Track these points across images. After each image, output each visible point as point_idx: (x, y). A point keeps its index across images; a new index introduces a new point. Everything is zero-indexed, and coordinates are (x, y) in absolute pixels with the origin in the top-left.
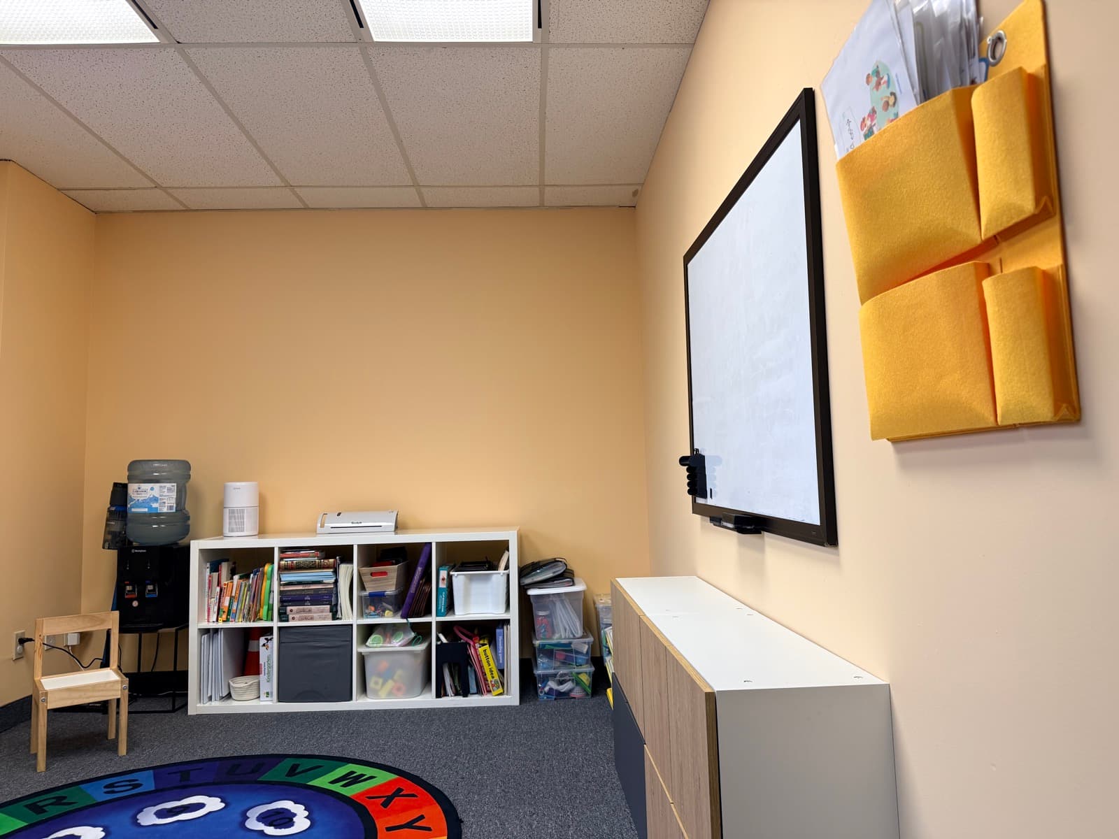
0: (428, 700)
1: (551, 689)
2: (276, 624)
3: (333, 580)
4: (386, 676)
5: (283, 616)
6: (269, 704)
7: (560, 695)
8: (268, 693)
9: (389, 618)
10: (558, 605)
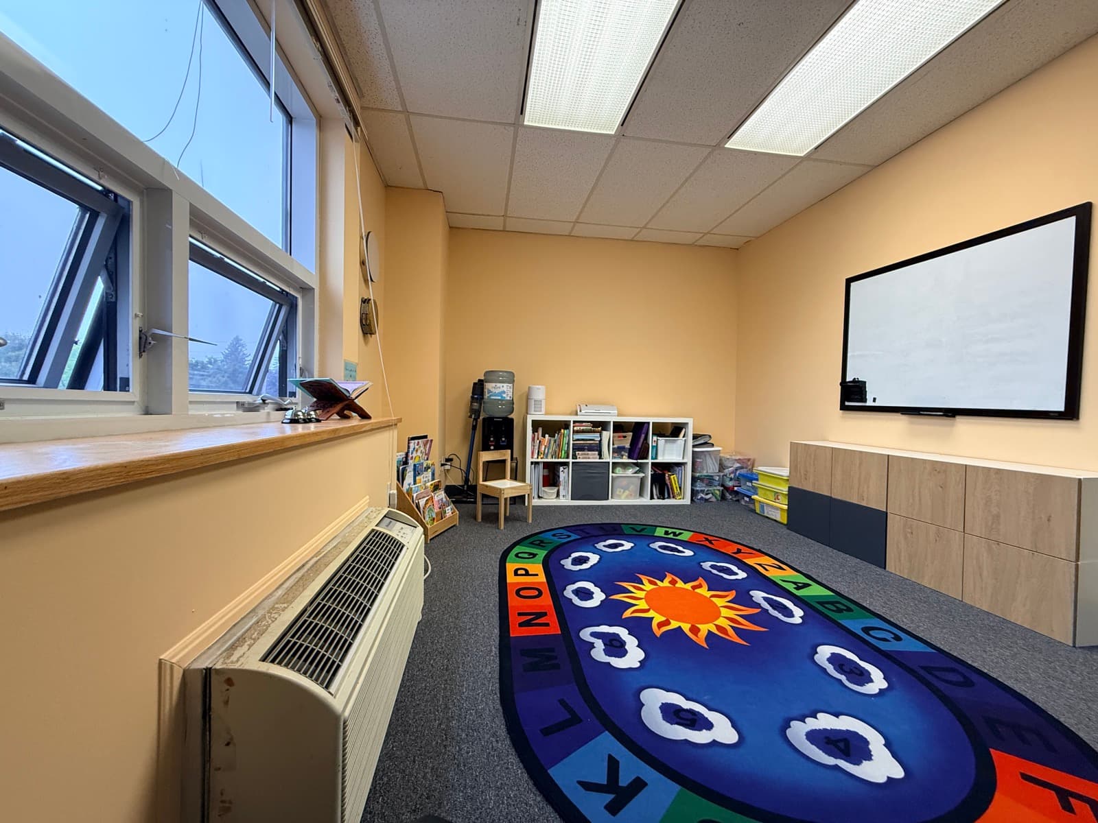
0: (646, 501)
1: (702, 497)
2: (571, 460)
3: (599, 439)
4: (625, 489)
5: (574, 457)
6: (566, 501)
7: (706, 500)
8: (564, 496)
9: (625, 460)
10: (708, 457)
